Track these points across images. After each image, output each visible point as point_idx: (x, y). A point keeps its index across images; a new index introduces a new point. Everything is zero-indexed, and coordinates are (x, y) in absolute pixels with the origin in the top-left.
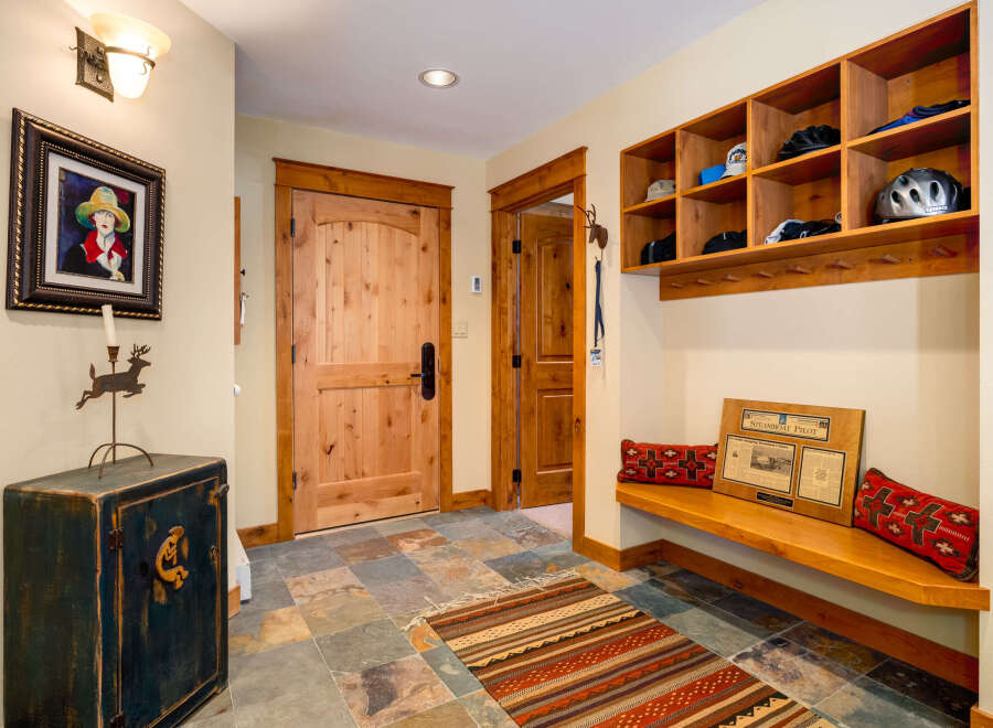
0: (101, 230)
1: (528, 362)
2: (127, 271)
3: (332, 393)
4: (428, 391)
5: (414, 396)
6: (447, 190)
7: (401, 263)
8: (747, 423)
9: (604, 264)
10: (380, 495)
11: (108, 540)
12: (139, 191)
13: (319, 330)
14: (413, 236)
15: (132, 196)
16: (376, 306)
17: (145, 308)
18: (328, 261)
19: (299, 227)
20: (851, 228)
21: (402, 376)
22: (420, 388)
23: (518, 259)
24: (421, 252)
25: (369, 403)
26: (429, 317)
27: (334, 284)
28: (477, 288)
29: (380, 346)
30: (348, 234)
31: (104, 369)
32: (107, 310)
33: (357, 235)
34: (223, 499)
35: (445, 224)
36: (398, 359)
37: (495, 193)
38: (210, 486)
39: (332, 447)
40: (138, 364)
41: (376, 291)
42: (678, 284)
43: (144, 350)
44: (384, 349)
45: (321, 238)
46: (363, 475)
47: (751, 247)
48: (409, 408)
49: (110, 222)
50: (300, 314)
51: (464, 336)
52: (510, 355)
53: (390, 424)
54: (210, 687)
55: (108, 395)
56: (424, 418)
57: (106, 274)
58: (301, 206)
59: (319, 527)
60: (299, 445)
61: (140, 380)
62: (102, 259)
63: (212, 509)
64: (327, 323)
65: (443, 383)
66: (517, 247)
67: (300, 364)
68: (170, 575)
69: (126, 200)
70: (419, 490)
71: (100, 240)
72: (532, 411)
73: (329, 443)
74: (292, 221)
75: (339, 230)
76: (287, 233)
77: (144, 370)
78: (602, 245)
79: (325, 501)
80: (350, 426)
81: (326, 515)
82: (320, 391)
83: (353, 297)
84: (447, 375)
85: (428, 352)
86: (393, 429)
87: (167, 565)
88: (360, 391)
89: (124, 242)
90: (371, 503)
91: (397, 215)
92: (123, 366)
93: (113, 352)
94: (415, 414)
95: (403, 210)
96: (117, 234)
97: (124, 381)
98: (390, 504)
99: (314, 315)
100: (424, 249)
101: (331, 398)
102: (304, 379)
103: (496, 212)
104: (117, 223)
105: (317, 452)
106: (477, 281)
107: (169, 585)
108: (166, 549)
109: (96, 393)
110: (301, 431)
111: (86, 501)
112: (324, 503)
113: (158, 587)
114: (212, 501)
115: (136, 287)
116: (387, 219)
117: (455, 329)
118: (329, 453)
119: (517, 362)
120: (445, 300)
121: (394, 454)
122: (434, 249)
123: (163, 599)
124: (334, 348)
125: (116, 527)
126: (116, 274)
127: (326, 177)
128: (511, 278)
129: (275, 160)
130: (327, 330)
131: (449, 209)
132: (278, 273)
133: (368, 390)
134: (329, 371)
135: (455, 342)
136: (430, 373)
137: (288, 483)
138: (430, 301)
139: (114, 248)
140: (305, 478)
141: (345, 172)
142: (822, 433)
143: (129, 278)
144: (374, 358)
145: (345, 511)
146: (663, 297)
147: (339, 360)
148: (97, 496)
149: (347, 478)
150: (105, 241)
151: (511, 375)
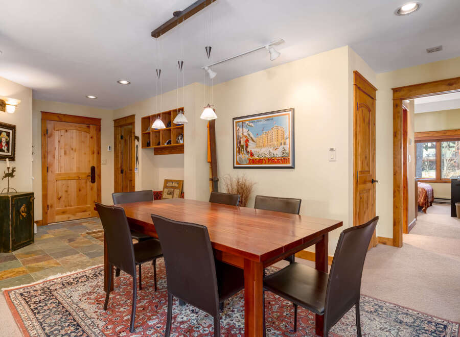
0: (3, 142)
1: (126, 172)
2: (8, 150)
3: (60, 181)
4: (93, 181)
5: (88, 182)
6: (100, 120)
7: (83, 142)
8: (167, 185)
9: (138, 146)
10: (77, 212)
11: (12, 204)
12: (11, 131)
13: (56, 162)
14: (88, 134)
15: (9, 133)
16: (75, 155)
17: (12, 158)
18: (59, 142)
19: (49, 132)
20: (174, 143)
21: (84, 176)
22: (90, 180)
23: (123, 141)
24: (91, 139)
25: (73, 185)
26: (93, 159)
27: (61, 148)
28: (110, 149)
29: (77, 167)
30: (66, 134)
31: (7, 172)
32: (7, 159)
33: (68, 133)
34: (33, 200)
35: (99, 130)
36: (83, 171)
37: (115, 121)
38: (31, 197)
39: (60, 197)
40: (13, 171)
41: (75, 151)
42: (159, 151)
43: (14, 168)
44: (78, 168)
45: (57, 135)
46: (71, 206)
47: (161, 146)
48: (86, 186)
49: (5, 139)
50: (49, 158)
51: (105, 164)
52: (120, 170)
53: (80, 190)
54: (30, 241)
55: (7, 177)
56: (92, 189)
57: (4, 151)
58: (50, 126)
59: (56, 221)
60: (49, 196)
61: (14, 174)
62: (3, 148)
63: (31, 203)
64: (59, 160)
65: (98, 178)
66: (122, 137)
67: (50, 172)
68: (23, 214)
69: (8, 134)
70: (90, 210)
71: (3, 144)
72: (127, 186)
73: (59, 196)
74: (47, 130)
75: (63, 132)
76: (45, 134)
77: (15, 172)
78: (138, 141)
79: (58, 213)
80: (67, 191)
81: (58, 218)
82: (56, 180)
83: (68, 152)
84: (100, 176)
85: (93, 169)
86: (81, 192)
87: (22, 212)
88: (70, 181)
89: (8, 143)
90: (74, 215)
91: (82, 127)
92: (10, 171)
93: (8, 168)
94: (89, 188)
95: (84, 126)
96: (6, 142)
97: (10, 175)
98: (80, 215)
99: (54, 158)
100: (92, 138)
101: (60, 183)
102: (51, 177)
103: (116, 127)
104: (6, 140)
105: (55, 199)
106: (110, 147)
107: (23, 216)
108: (22, 208)
109: (5, 177)
110: (50, 192)
111: (8, 197)
112: (58, 214)
113: (21, 216)
114: (31, 201)
115: (10, 154)
116: (79, 129)
117: (102, 162)
118: (59, 199)
119: (122, 172)
120: (99, 153)
121: (82, 199)
122: (95, 138)
123: (21, 219)
124: (61, 168)
125: (13, 202)
126: (6, 151)
127: (58, 116)
128: (120, 147)
129: (42, 112)
130: (59, 162)
131: (100, 125)
132: (42, 145)
133: (72, 181)
134: (59, 174)
135: (103, 166)
136: (94, 175)
137: (46, 208)
138: (93, 153)
139: (6, 145)
140: (51, 206)
141: (65, 115)
142: (177, 185)
143: (8, 152)
144: (75, 171)
145: (65, 217)
146: (155, 154)
147: (63, 171)
148: (10, 196)
149: (66, 207)
150: (4, 144)
151: (120, 175)
